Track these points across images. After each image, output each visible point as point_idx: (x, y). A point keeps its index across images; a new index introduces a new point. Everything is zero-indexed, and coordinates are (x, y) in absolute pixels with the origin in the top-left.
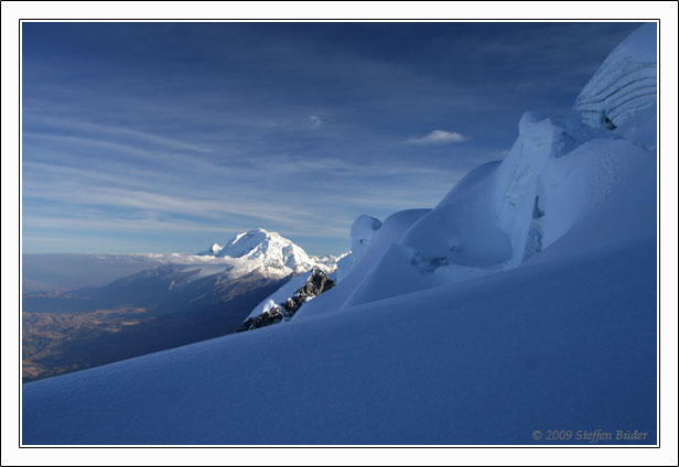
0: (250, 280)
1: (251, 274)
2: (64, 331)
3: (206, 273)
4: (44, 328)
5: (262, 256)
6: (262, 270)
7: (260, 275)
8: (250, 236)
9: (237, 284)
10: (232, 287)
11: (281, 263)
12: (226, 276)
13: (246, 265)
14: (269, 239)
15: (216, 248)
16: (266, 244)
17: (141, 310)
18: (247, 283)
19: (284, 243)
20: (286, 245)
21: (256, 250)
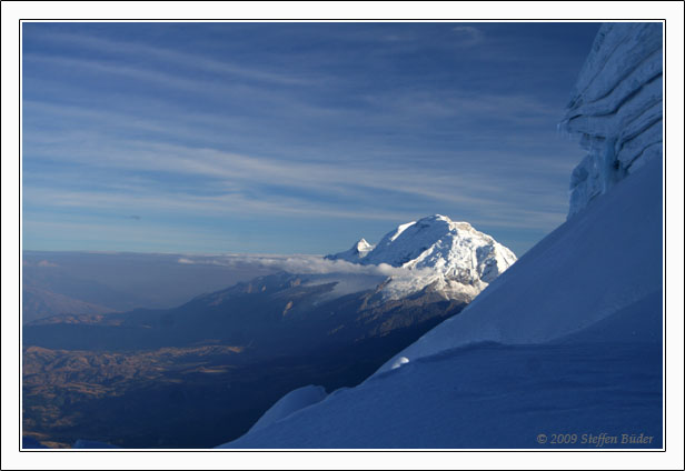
0: (419, 302)
1: (421, 294)
2: (107, 383)
3: (343, 289)
4: (73, 377)
5: (441, 263)
6: (441, 287)
7: (438, 294)
8: (421, 227)
9: (397, 309)
10: (388, 315)
11: (474, 274)
12: (380, 295)
13: (408, 279)
14: (454, 233)
15: (363, 246)
16: (449, 241)
17: (236, 349)
18: (416, 308)
19: (479, 240)
20: (483, 244)
21: (431, 251)
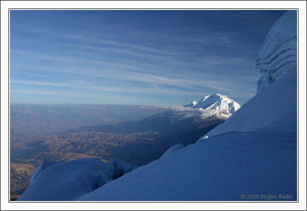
0: (211, 120)
1: (212, 117)
2: (119, 143)
3: (189, 115)
4: (109, 141)
5: (218, 108)
6: (218, 115)
7: (217, 117)
8: (212, 97)
9: (205, 122)
10: (202, 123)
11: (228, 111)
12: (200, 117)
13: (208, 113)
14: (222, 99)
15: (194, 103)
16: (220, 102)
17: (157, 133)
18: (210, 121)
19: (229, 101)
20: (230, 102)
21: (215, 104)
